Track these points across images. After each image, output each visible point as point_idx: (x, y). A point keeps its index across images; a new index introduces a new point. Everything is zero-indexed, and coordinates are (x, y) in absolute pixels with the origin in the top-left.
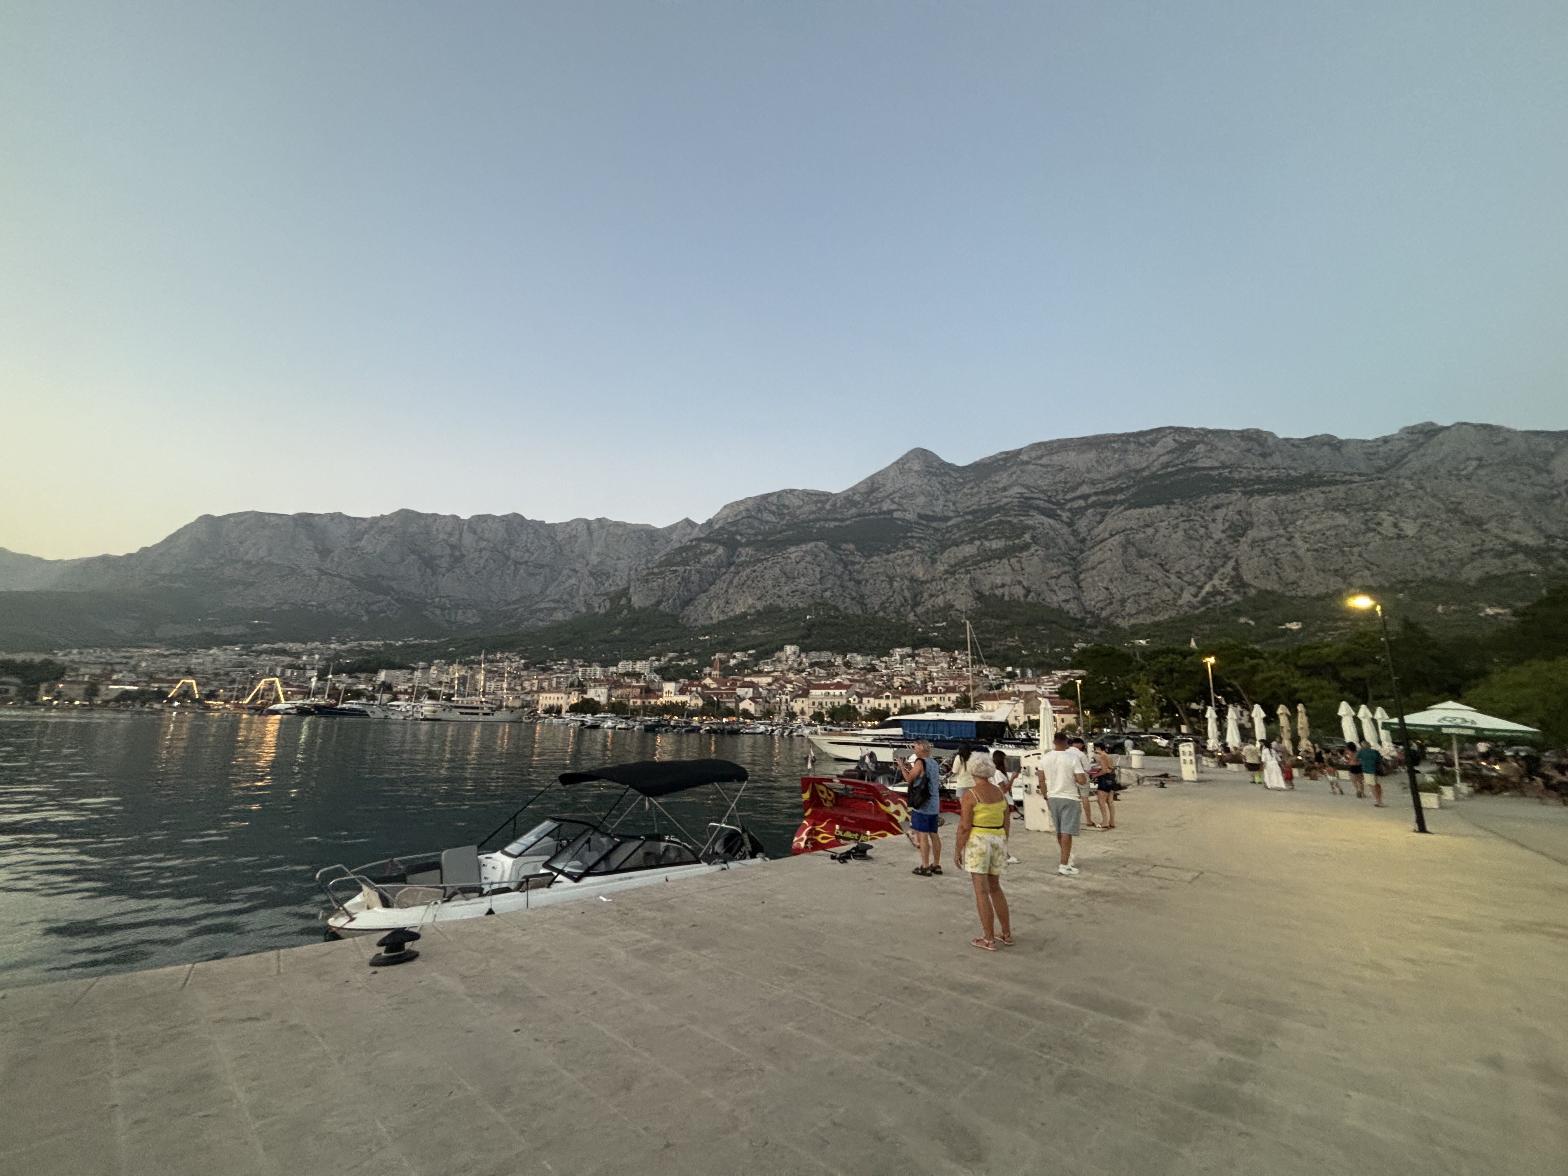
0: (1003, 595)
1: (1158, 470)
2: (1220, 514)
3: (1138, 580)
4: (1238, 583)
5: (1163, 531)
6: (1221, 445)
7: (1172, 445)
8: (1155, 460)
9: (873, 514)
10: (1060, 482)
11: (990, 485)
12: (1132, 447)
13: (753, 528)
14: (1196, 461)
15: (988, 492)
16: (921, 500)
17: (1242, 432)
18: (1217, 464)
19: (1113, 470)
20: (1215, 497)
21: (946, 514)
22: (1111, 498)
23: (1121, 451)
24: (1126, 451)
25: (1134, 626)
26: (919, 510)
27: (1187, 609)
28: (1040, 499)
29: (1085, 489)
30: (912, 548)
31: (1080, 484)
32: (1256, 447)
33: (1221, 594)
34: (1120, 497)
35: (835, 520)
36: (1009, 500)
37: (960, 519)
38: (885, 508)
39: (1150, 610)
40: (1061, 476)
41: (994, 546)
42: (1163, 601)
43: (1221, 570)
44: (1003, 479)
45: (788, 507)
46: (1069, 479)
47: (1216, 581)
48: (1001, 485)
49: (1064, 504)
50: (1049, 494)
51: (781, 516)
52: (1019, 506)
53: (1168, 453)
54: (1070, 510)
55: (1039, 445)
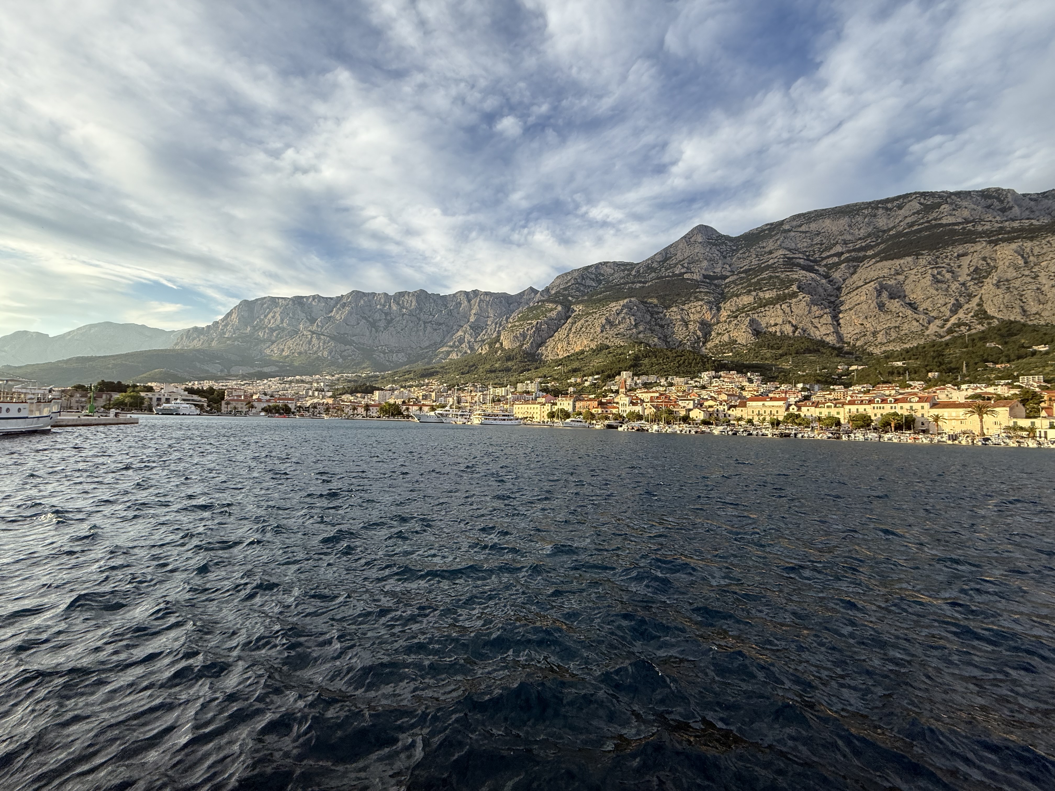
0: (776, 332)
1: (905, 229)
2: (965, 261)
3: (890, 317)
4: (982, 315)
5: (912, 278)
6: (965, 203)
7: (918, 207)
8: (901, 221)
9: (669, 276)
10: (817, 244)
11: (758, 249)
12: (880, 211)
13: (579, 291)
14: (940, 219)
15: (757, 256)
16: (705, 264)
17: (983, 191)
18: (960, 220)
19: (862, 233)
20: (960, 247)
21: (724, 273)
22: (861, 254)
23: (871, 216)
24: (875, 216)
25: (885, 352)
26: (703, 272)
27: (934, 338)
28: (800, 258)
29: (838, 249)
30: (702, 300)
31: (835, 245)
32: (996, 203)
33: (965, 324)
34: (870, 253)
35: (640, 282)
36: (776, 260)
37: (735, 277)
38: (677, 272)
39: (901, 340)
40: (817, 240)
41: (767, 296)
42: (912, 332)
43: (966, 306)
44: (770, 245)
45: (603, 275)
46: (824, 241)
47: (961, 314)
48: (767, 249)
49: (820, 261)
50: (807, 254)
51: (599, 282)
52: (784, 265)
53: (914, 214)
54: (825, 266)
55: (799, 216)
